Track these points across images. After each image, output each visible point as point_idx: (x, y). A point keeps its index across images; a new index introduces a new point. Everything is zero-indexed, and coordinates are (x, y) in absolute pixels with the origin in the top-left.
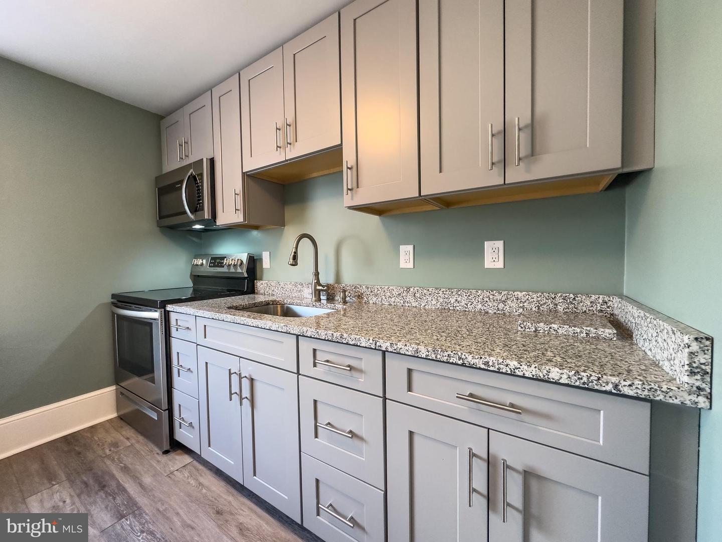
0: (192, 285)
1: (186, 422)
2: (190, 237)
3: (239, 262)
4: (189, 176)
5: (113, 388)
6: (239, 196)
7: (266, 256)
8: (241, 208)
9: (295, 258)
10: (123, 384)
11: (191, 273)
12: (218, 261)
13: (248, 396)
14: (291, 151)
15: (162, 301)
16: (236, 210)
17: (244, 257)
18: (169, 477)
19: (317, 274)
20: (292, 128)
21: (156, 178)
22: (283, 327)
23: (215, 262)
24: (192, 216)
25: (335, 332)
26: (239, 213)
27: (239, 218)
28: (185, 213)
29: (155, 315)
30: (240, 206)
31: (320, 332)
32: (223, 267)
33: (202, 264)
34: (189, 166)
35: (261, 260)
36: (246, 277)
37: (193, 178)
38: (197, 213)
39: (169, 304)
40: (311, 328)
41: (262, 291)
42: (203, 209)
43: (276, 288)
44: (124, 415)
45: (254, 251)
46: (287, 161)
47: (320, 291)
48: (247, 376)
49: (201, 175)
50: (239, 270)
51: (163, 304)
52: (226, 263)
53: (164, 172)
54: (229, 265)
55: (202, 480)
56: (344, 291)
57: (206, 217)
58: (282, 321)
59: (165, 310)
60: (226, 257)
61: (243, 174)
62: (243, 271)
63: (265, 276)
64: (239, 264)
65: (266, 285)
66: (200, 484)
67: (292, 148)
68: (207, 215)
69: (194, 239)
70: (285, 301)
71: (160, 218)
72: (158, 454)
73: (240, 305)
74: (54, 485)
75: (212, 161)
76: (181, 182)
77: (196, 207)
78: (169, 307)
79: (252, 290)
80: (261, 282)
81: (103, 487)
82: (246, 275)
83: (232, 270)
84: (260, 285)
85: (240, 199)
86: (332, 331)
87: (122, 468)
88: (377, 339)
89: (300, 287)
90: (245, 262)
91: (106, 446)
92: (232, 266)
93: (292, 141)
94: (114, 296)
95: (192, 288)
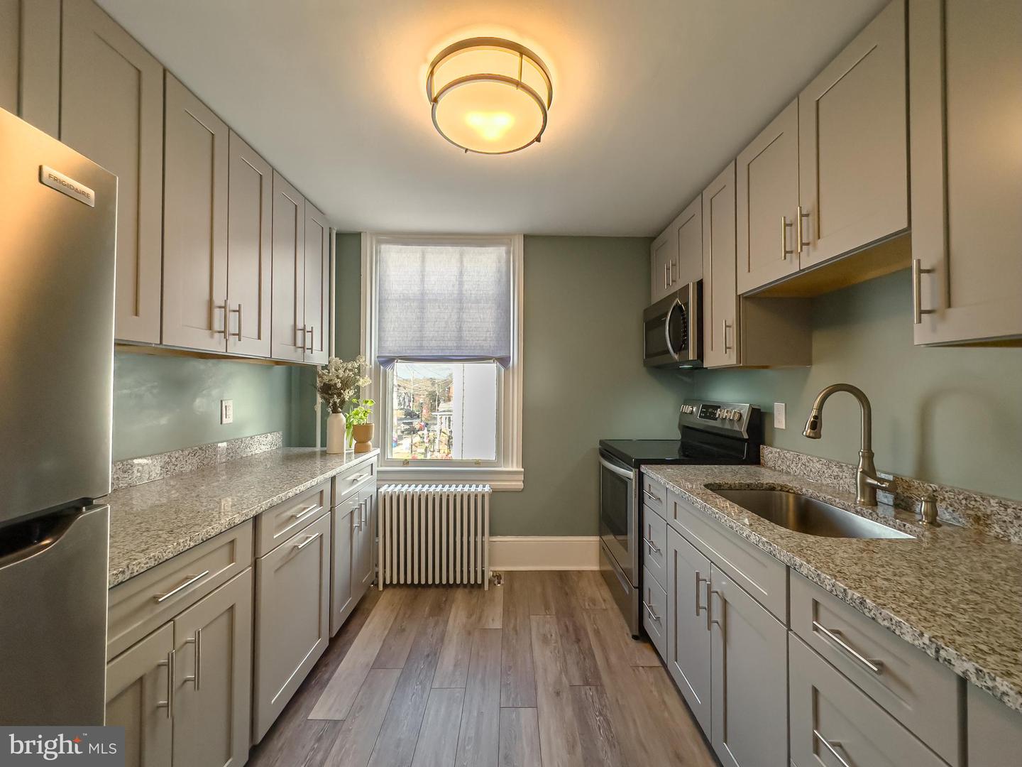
0: (679, 437)
1: (655, 614)
2: (680, 377)
3: (737, 415)
4: (674, 308)
5: (596, 538)
6: (731, 329)
7: (779, 411)
8: (733, 346)
9: (816, 425)
10: (604, 538)
11: (679, 424)
12: (710, 410)
13: (720, 620)
14: (808, 255)
15: (636, 460)
16: (726, 348)
17: (745, 409)
18: (634, 670)
19: (869, 456)
20: (813, 218)
21: (645, 310)
22: (766, 544)
23: (707, 411)
24: (676, 357)
25: (850, 588)
26: (732, 353)
27: (731, 359)
28: (668, 352)
29: (631, 474)
30: (732, 342)
31: (823, 576)
32: (716, 419)
33: (692, 412)
34: (673, 296)
35: (772, 415)
36: (746, 439)
37: (678, 308)
38: (683, 352)
39: (644, 464)
40: (809, 562)
41: (771, 464)
42: (687, 348)
43: (794, 463)
44: (605, 571)
45: (760, 400)
46: (804, 270)
47: (874, 489)
48: (719, 593)
49: (687, 304)
50: (736, 428)
51: (637, 464)
52: (719, 415)
53: (652, 304)
54: (724, 419)
55: (667, 698)
56: (932, 500)
57: (691, 358)
58: (767, 533)
59: (639, 471)
60: (719, 407)
61: (739, 297)
62: (743, 430)
63: (778, 440)
64: (736, 418)
65: (777, 455)
66: (664, 702)
67: (811, 249)
68: (692, 355)
69: (684, 378)
70: (804, 490)
71: (647, 356)
72: (627, 634)
73: (726, 483)
74: (547, 615)
75: (700, 285)
76: (666, 315)
77: (681, 345)
78: (644, 468)
79: (755, 459)
80: (770, 449)
81: (578, 641)
82: (746, 436)
83: (727, 426)
84: (768, 453)
85: (732, 333)
86: (846, 585)
87: (595, 630)
88: (941, 643)
89: (837, 470)
90: (745, 417)
91: (586, 598)
92: (727, 421)
93: (811, 238)
94: (602, 442)
95: (680, 442)
